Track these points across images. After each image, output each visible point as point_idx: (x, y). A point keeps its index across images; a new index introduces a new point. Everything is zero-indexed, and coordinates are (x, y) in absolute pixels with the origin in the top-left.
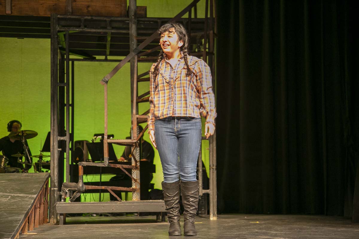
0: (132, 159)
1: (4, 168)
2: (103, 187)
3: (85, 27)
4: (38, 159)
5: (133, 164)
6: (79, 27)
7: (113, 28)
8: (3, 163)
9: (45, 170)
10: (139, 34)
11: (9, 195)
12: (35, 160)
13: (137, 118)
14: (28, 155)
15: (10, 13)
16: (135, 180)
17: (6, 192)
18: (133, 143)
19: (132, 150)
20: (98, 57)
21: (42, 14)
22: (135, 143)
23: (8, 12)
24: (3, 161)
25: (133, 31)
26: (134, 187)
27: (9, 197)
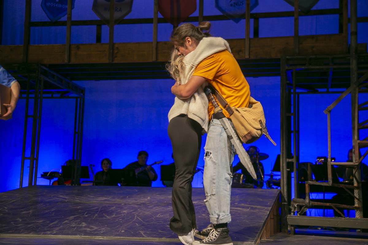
0: (354, 180)
1: (242, 184)
2: (328, 204)
3: (310, 64)
4: (269, 177)
5: (356, 184)
6: (305, 65)
7: (335, 64)
8: (241, 180)
9: (275, 187)
10: (359, 68)
11: (249, 207)
12: (267, 178)
13: (359, 143)
14: (261, 174)
15: (248, 57)
16: (357, 199)
17: (247, 204)
18: (355, 165)
19: (354, 172)
20: (320, 90)
21: (273, 56)
22: (357, 165)
23: (247, 57)
24: (241, 178)
25: (354, 65)
26: (356, 205)
27: (250, 208)
